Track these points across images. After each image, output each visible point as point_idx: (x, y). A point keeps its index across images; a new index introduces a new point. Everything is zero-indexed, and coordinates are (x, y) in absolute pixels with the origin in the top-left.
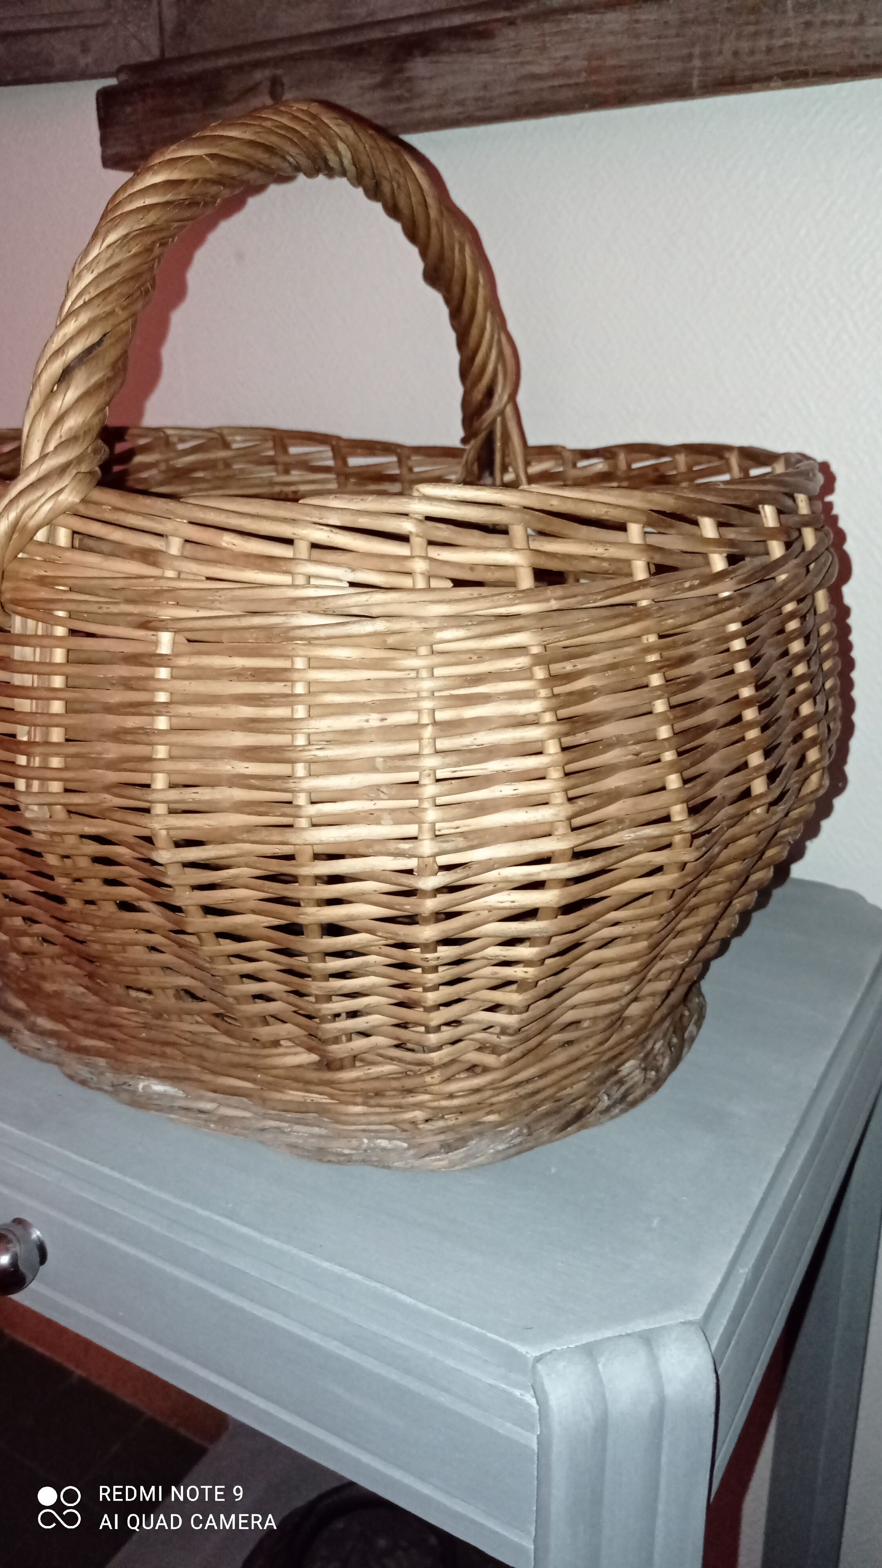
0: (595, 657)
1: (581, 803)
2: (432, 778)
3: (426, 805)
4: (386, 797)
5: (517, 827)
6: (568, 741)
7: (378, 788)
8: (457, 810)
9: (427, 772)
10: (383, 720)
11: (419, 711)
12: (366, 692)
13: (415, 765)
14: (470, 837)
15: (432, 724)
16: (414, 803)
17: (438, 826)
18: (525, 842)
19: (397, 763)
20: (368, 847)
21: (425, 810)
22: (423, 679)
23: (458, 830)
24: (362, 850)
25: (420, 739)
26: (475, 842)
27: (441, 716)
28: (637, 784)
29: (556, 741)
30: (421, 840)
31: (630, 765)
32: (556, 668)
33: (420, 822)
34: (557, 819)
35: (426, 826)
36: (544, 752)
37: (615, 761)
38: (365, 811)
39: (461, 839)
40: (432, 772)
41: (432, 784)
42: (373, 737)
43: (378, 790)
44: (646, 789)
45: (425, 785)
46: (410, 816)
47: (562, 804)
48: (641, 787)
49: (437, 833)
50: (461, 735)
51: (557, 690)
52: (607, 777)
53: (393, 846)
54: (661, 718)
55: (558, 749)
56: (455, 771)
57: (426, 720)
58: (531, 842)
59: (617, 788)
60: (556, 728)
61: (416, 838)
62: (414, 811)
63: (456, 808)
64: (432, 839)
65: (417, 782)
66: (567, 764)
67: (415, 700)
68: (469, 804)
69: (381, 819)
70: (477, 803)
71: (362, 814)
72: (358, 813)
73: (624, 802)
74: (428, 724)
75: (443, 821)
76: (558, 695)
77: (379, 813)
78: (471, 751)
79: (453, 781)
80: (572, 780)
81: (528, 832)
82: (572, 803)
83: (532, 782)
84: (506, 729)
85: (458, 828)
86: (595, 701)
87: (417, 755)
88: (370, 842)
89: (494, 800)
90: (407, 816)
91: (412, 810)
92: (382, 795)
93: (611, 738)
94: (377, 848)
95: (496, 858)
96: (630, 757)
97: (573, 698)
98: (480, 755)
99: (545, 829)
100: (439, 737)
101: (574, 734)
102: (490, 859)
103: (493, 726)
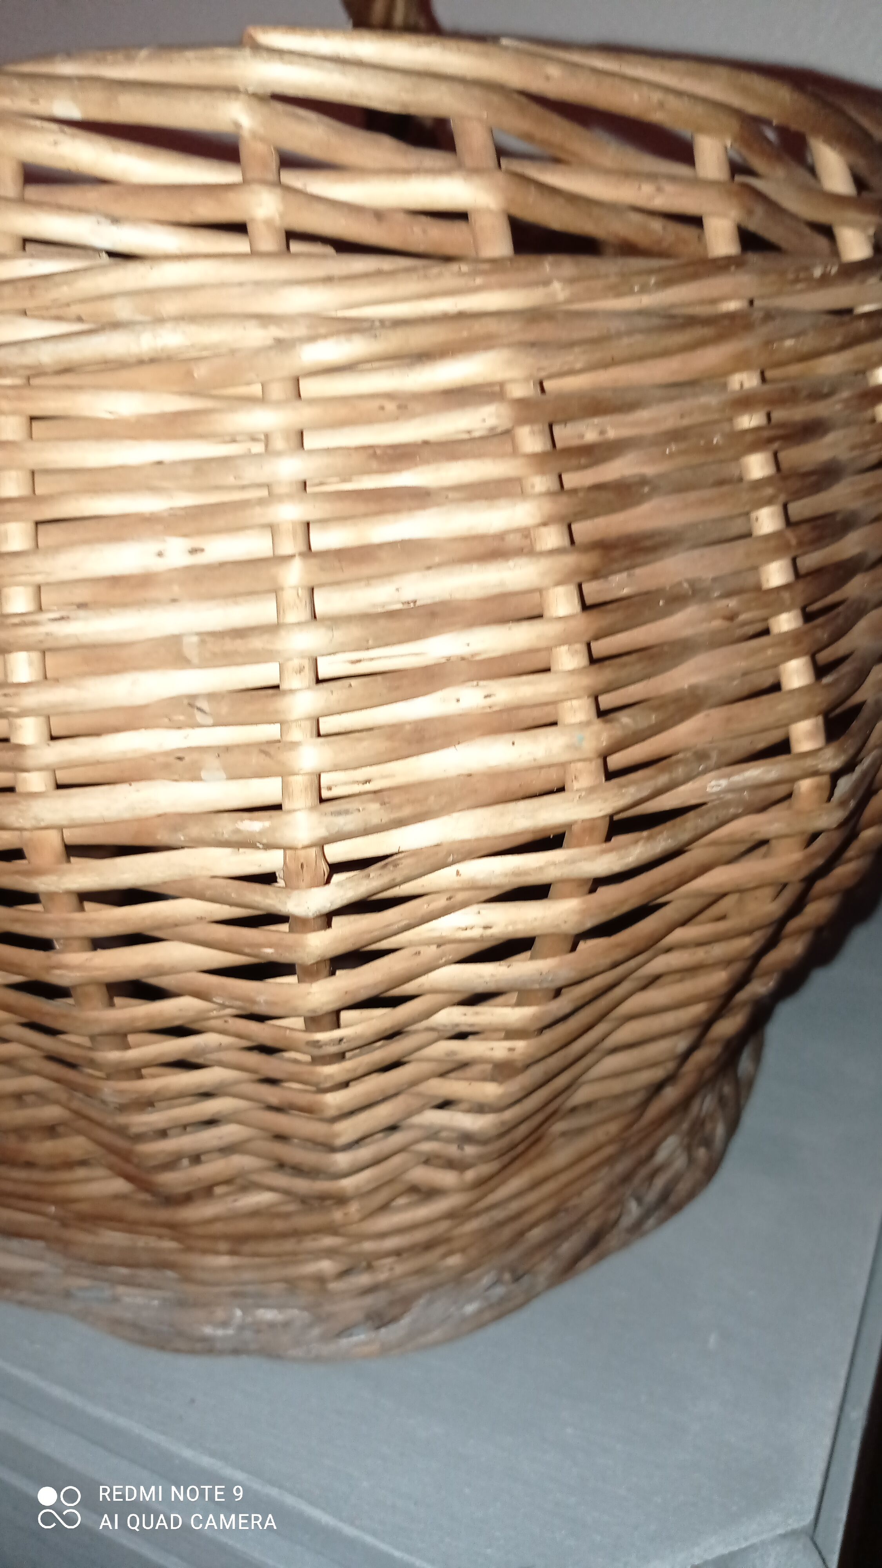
0: (643, 414)
1: (625, 719)
2: (308, 677)
3: (296, 734)
4: (209, 720)
5: (493, 775)
6: (594, 590)
7: (190, 702)
8: (365, 744)
9: (296, 663)
10: (194, 551)
11: (273, 528)
12: (153, 490)
13: (269, 647)
14: (396, 800)
15: (302, 555)
16: (272, 731)
17: (325, 779)
18: (511, 806)
19: (230, 645)
20: (175, 828)
21: (294, 745)
22: (279, 454)
23: (368, 787)
24: (162, 837)
25: (276, 591)
26: (406, 812)
27: (321, 540)
28: (731, 678)
29: (572, 590)
30: (290, 812)
31: (716, 642)
32: (565, 434)
33: (285, 774)
34: (577, 756)
35: (299, 782)
36: (547, 614)
37: (688, 632)
38: (167, 754)
39: (374, 806)
40: (306, 663)
41: (309, 688)
42: (176, 589)
43: (191, 705)
44: (746, 690)
45: (292, 691)
46: (263, 760)
47: (588, 723)
48: (736, 687)
49: (325, 794)
50: (369, 580)
51: (571, 480)
52: (675, 665)
53: (227, 826)
54: (773, 543)
55: (575, 607)
56: (359, 661)
57: (288, 546)
58: (523, 805)
59: (693, 689)
60: (570, 560)
61: (278, 807)
62: (272, 750)
63: (360, 740)
64: (312, 808)
65: (277, 687)
66: (597, 638)
67: (261, 502)
68: (393, 730)
69: (200, 769)
70: (408, 727)
71: (161, 760)
72: (152, 756)
73: (708, 715)
74: (291, 557)
75: (336, 768)
76: (574, 491)
77: (195, 756)
78: (391, 615)
79: (354, 682)
80: (606, 674)
81: (515, 785)
82: (606, 722)
83: (524, 678)
84: (466, 567)
85: (368, 781)
86: (645, 508)
87: (273, 629)
88: (182, 819)
89: (444, 720)
90: (256, 760)
91: (266, 748)
92: (199, 718)
93: (680, 584)
94: (195, 830)
95: (453, 843)
96: (717, 624)
97: (604, 496)
98: (409, 623)
99: (552, 778)
100: (322, 585)
101: (605, 576)
102: (437, 845)
103: (437, 559)
